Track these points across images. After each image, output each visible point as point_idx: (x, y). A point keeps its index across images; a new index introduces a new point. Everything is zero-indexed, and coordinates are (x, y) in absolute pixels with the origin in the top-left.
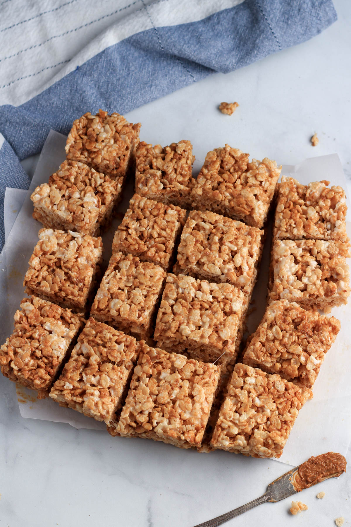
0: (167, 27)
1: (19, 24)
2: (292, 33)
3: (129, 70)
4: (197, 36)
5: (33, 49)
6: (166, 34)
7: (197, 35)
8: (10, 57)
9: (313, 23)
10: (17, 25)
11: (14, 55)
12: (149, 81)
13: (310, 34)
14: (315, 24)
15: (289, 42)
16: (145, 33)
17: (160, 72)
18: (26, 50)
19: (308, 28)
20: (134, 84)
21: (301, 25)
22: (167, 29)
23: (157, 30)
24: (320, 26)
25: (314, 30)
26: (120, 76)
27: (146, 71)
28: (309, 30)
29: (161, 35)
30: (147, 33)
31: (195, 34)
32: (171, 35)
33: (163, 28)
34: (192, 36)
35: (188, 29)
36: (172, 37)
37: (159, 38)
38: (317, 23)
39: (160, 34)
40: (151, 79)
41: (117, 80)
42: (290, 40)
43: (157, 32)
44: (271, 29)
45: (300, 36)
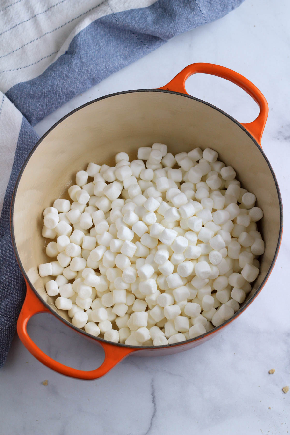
0: (123, 12)
1: (20, 23)
2: (214, 10)
3: (99, 45)
4: (145, 18)
5: (33, 42)
6: (122, 17)
7: (145, 16)
8: (17, 50)
9: (229, 2)
10: (19, 24)
11: (20, 48)
12: (115, 53)
13: (227, 10)
14: (230, 3)
15: (212, 17)
16: (107, 17)
17: (121, 45)
18: (27, 44)
19: (226, 6)
20: (105, 55)
21: (220, 4)
22: (123, 14)
23: (115, 15)
24: (234, 5)
25: (230, 7)
26: (95, 50)
27: (111, 45)
28: (226, 7)
29: (119, 18)
30: (108, 17)
31: (143, 16)
32: (125, 18)
33: (120, 13)
34: (141, 17)
35: (139, 12)
36: (126, 19)
37: (116, 21)
38: (232, 2)
39: (117, 18)
40: (116, 51)
41: (93, 53)
42: (213, 16)
43: (115, 16)
44: (200, 8)
45: (220, 12)
